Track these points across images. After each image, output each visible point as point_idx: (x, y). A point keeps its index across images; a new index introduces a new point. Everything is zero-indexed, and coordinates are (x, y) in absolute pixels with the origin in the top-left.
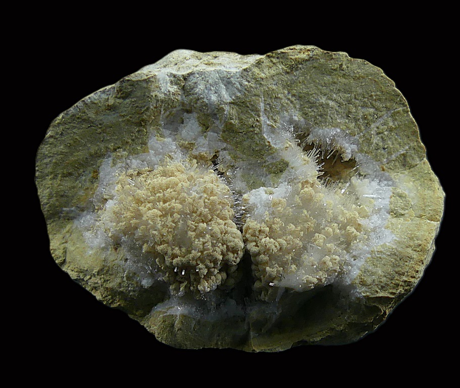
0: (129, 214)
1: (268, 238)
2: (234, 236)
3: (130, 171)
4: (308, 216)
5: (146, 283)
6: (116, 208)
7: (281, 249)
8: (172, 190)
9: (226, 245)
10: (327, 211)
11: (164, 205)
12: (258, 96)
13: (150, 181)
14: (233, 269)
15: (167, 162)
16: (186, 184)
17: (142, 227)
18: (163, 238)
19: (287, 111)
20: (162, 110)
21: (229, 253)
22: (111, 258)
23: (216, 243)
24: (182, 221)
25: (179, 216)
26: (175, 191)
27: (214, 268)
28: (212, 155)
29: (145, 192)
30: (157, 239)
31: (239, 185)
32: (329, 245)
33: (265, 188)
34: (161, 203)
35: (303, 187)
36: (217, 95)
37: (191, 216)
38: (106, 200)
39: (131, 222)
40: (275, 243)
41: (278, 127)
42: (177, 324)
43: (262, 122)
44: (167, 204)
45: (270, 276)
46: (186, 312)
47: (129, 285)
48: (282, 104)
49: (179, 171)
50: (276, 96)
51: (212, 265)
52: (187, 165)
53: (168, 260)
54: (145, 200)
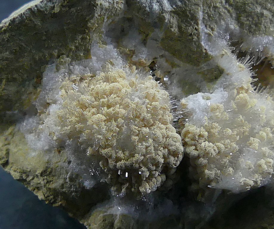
0: (73, 119)
1: (207, 142)
2: (175, 140)
3: (74, 77)
4: (244, 121)
5: (88, 184)
6: (61, 112)
7: (219, 152)
8: (115, 96)
9: (168, 149)
10: (261, 116)
11: (108, 111)
12: (198, 5)
13: (93, 87)
14: (173, 171)
15: (108, 68)
16: (129, 90)
17: (87, 131)
18: (107, 142)
19: (223, 20)
20: (105, 18)
21: (170, 156)
22: (54, 160)
23: (158, 147)
24: (126, 125)
25: (123, 121)
26: (118, 96)
27: (155, 170)
28: (151, 61)
29: (89, 97)
30: (102, 143)
31: (176, 90)
32: (263, 149)
33: (203, 94)
34: (106, 108)
35: (238, 93)
36: (158, 4)
37: (134, 121)
38: (49, 104)
39: (76, 126)
40: (213, 147)
41: (215, 35)
42: (117, 224)
43: (200, 30)
44: (111, 109)
45: (208, 178)
46: (126, 212)
47: (71, 186)
48: (220, 14)
49: (121, 77)
50: (214, 5)
51: (154, 168)
52: (127, 71)
53: (111, 163)
54: (89, 104)
